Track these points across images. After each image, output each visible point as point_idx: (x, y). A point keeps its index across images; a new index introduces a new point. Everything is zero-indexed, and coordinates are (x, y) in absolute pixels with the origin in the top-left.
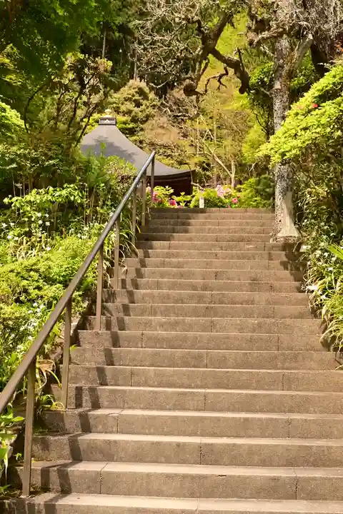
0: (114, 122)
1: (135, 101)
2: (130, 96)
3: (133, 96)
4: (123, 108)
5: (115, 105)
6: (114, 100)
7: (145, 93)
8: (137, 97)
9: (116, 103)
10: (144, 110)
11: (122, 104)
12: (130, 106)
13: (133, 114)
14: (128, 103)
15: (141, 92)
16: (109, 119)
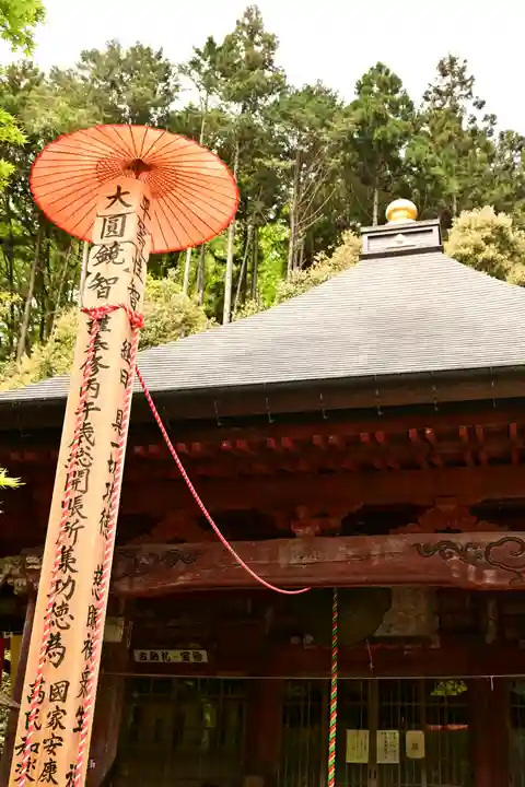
0: (431, 241)
16: (410, 231)
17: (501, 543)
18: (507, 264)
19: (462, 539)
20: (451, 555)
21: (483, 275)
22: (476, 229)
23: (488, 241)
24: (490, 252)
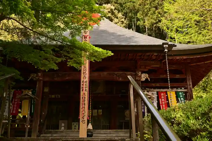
17: (122, 74)
18: (113, 18)
19: (116, 73)
20: (114, 75)
21: (108, 20)
22: (107, 9)
23: (109, 12)
24: (110, 15)
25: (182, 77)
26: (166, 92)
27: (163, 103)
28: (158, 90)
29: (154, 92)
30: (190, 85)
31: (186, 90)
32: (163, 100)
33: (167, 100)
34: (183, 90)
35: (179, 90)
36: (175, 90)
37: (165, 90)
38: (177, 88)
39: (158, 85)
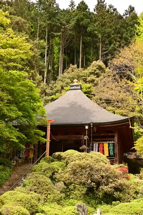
0: (79, 87)
1: (97, 74)
2: (93, 71)
3: (95, 71)
4: (89, 79)
5: (84, 77)
6: (83, 74)
7: (103, 68)
8: (98, 71)
9: (85, 76)
10: (102, 79)
11: (88, 76)
12: (93, 77)
13: (95, 82)
14: (92, 75)
15: (100, 68)
16: (76, 86)
25: (113, 134)
26: (103, 144)
27: (101, 150)
28: (99, 142)
29: (96, 144)
30: (116, 139)
31: (114, 142)
32: (101, 148)
33: (103, 148)
34: (113, 142)
35: (110, 142)
36: (108, 142)
37: (102, 142)
38: (109, 141)
39: (99, 140)
